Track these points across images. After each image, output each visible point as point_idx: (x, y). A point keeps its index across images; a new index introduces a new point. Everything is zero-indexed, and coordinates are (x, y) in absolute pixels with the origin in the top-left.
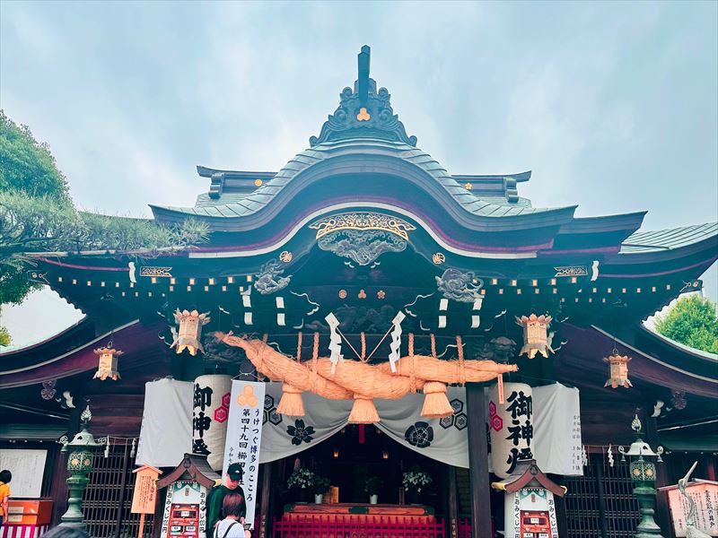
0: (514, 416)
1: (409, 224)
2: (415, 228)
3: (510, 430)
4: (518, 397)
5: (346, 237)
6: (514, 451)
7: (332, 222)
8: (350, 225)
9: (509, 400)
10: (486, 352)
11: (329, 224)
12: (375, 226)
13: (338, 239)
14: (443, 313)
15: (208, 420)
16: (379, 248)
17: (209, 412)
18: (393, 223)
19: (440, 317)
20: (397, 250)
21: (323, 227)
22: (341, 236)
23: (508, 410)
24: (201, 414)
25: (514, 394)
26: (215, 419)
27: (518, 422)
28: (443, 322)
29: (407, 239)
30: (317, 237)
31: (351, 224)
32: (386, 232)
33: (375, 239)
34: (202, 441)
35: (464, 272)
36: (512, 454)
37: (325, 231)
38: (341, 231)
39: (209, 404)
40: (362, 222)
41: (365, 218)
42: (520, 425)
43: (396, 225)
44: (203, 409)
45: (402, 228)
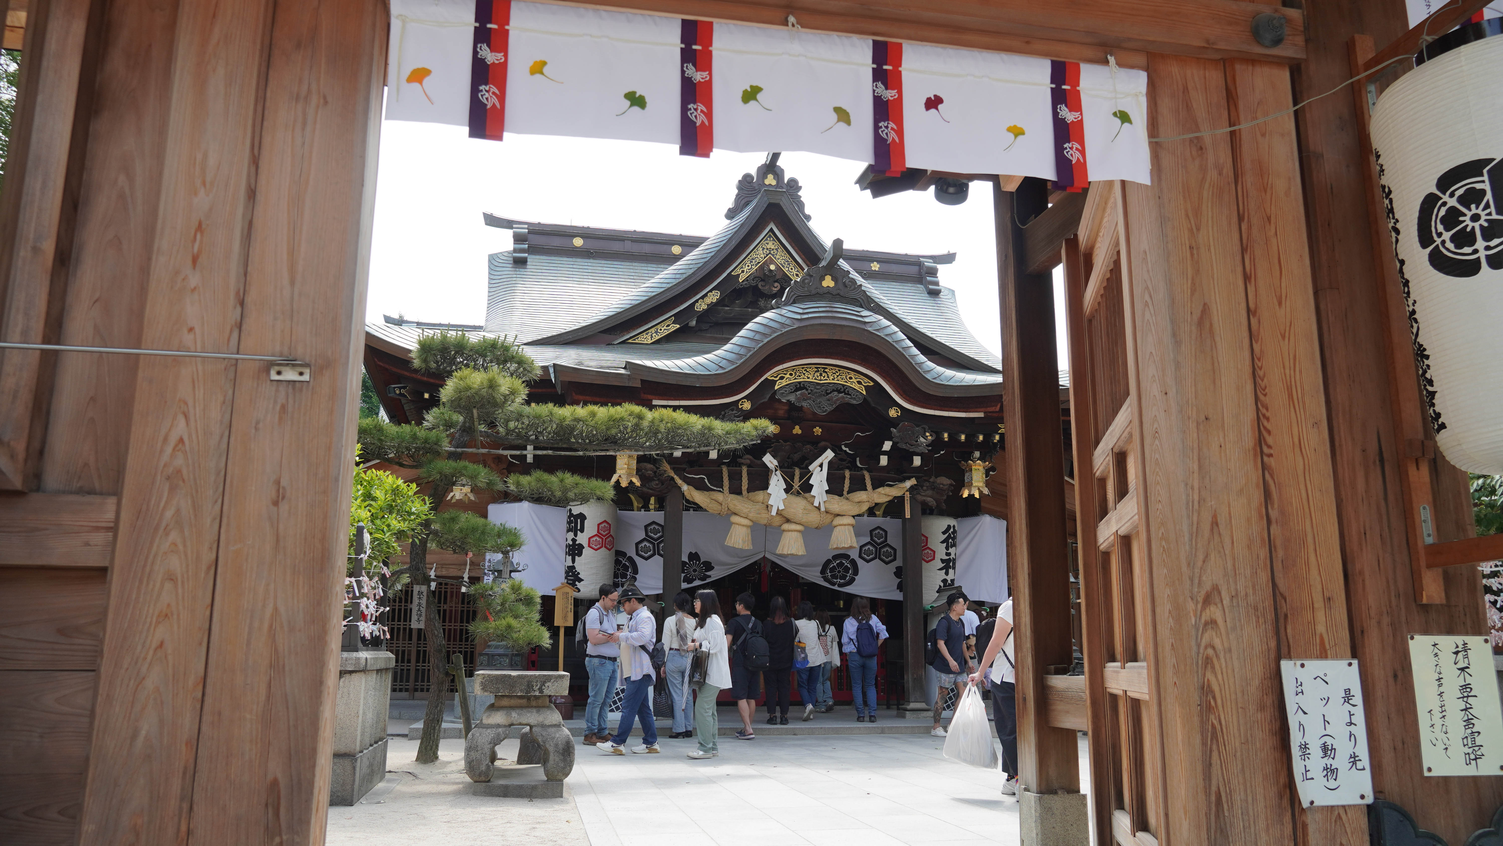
0: (947, 548)
1: (866, 380)
2: (872, 384)
3: (943, 561)
4: (952, 530)
5: (804, 388)
6: (945, 581)
7: (791, 374)
8: (808, 378)
9: (944, 533)
10: (926, 491)
11: (788, 376)
12: (833, 380)
13: (797, 390)
14: (885, 453)
15: (581, 547)
16: (837, 400)
17: (582, 539)
18: (851, 378)
19: (882, 457)
20: (855, 402)
21: (782, 378)
22: (799, 387)
23: (942, 542)
24: (574, 540)
25: (949, 527)
26: (589, 546)
27: (948, 554)
28: (884, 461)
29: (864, 393)
30: (776, 388)
31: (810, 377)
32: (844, 386)
33: (834, 391)
34: (574, 567)
35: (918, 426)
36: (942, 584)
37: (784, 383)
38: (800, 383)
39: (582, 530)
40: (821, 375)
41: (824, 372)
42: (951, 557)
43: (854, 380)
44: (576, 535)
45: (859, 383)
